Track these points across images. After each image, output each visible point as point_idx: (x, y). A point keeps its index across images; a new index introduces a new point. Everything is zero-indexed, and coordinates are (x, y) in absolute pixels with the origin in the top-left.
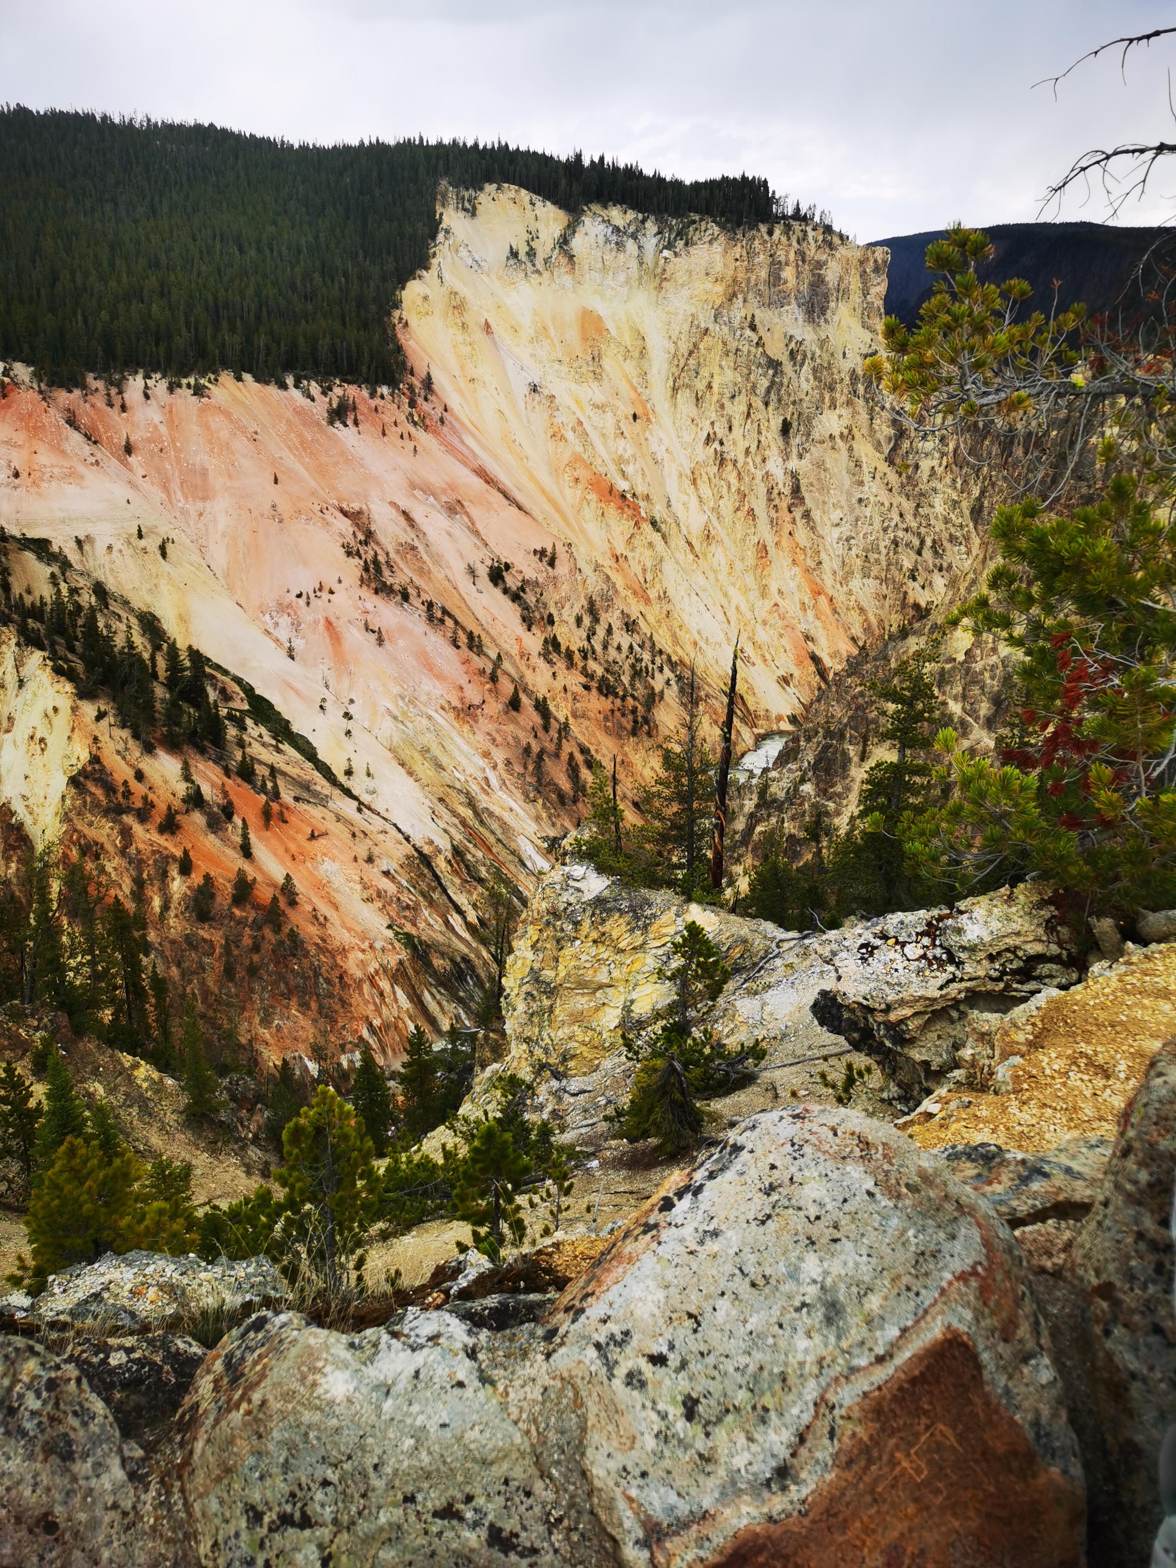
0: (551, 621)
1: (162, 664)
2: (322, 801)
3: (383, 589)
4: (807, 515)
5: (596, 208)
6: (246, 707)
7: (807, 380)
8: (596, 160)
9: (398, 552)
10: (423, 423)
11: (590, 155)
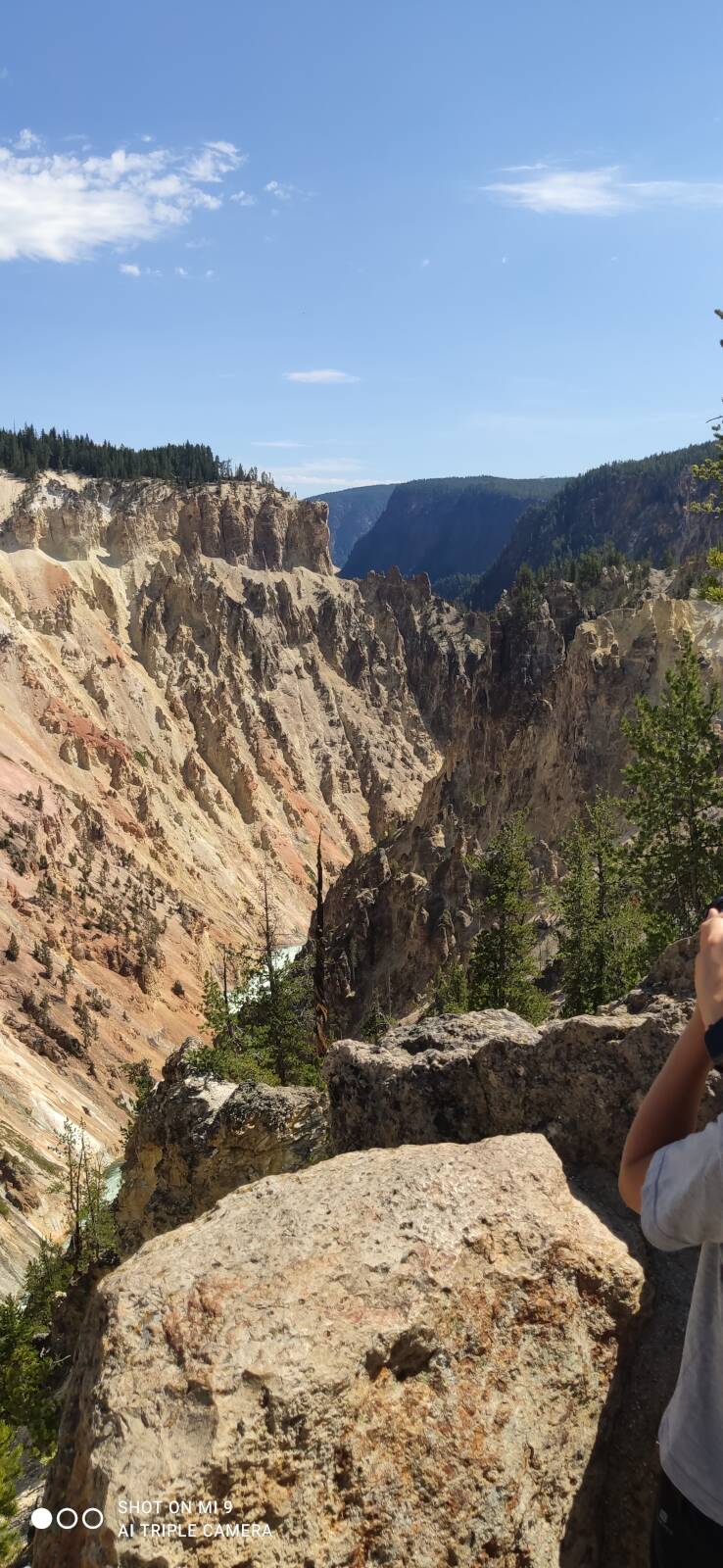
0: (44, 866)
5: (51, 475)
7: (269, 619)
8: (47, 432)
11: (41, 428)
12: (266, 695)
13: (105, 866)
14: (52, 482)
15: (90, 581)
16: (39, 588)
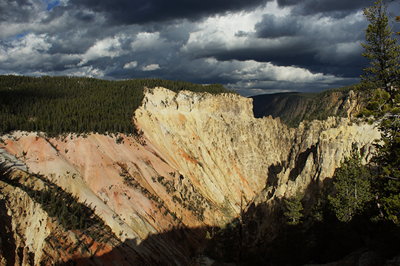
3: (130, 185)
4: (239, 161)
5: (182, 91)
7: (236, 128)
12: (235, 148)
13: (190, 193)
15: (190, 118)
16: (177, 120)
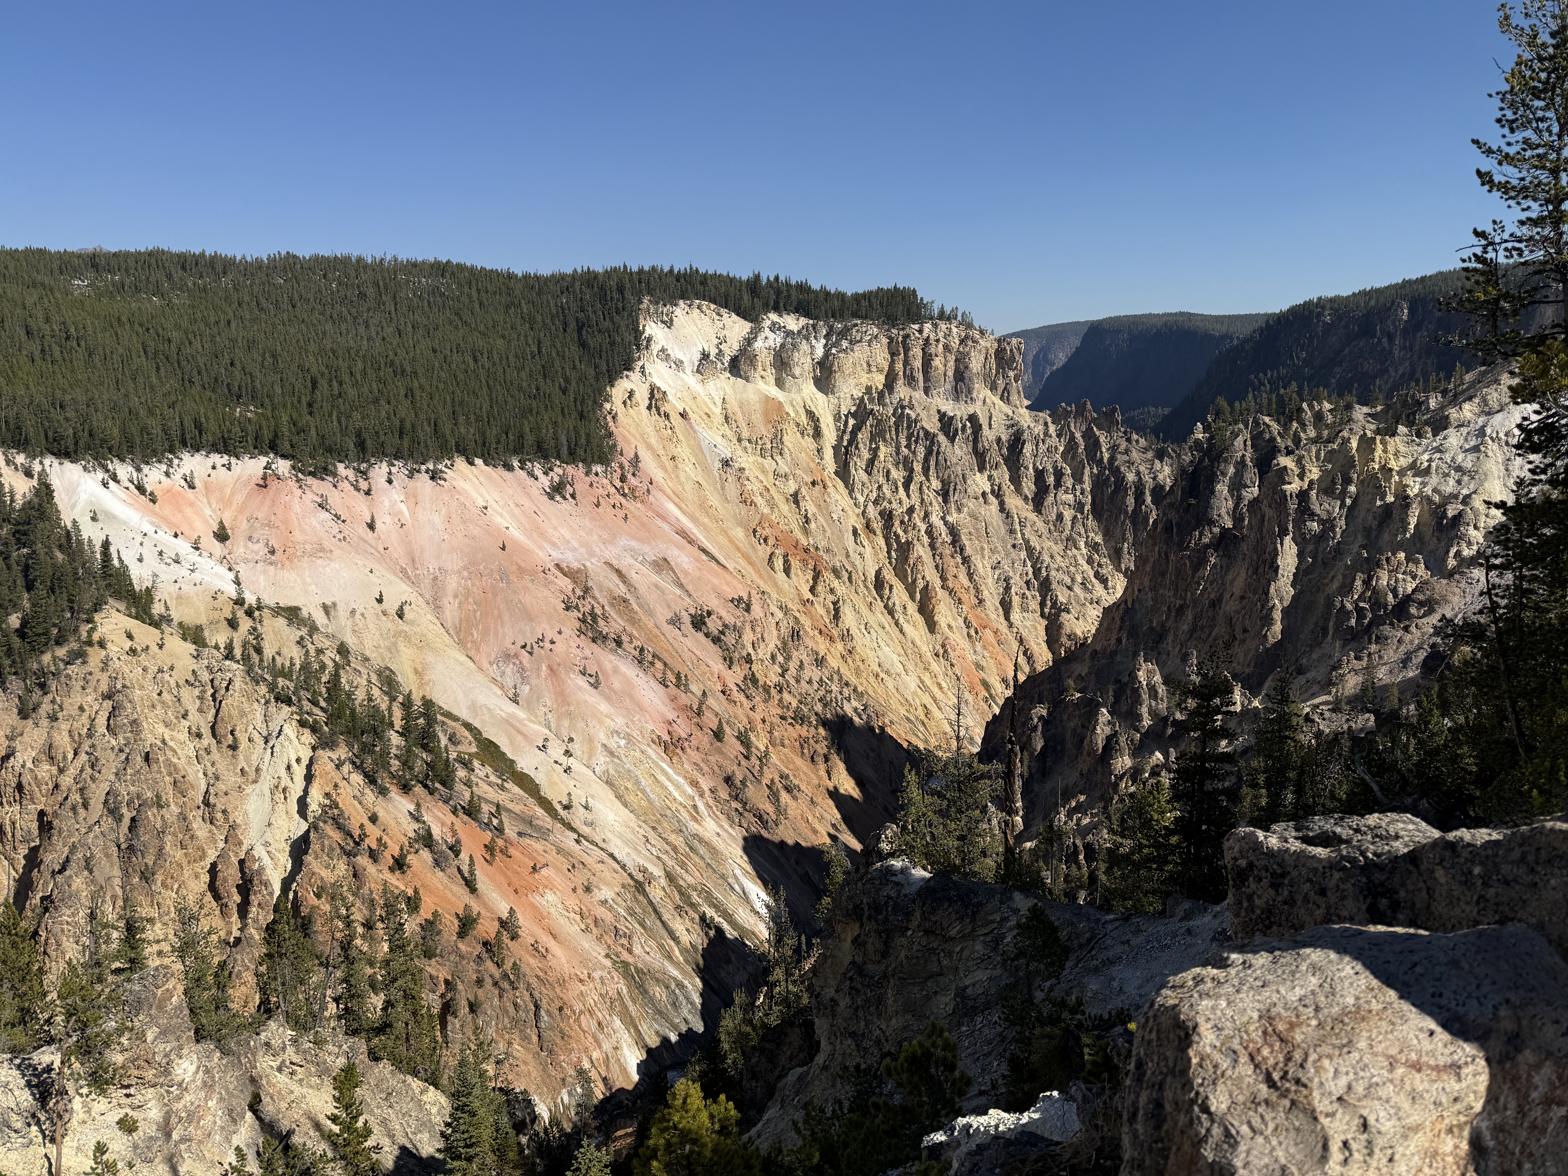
0: (749, 660)
1: (398, 714)
2: (543, 834)
3: (599, 638)
4: (967, 560)
5: (773, 316)
6: (474, 749)
7: (961, 448)
8: (772, 279)
9: (612, 605)
10: (633, 494)
11: (767, 274)
12: (953, 518)
14: (774, 324)
15: (802, 411)
16: (758, 418)
